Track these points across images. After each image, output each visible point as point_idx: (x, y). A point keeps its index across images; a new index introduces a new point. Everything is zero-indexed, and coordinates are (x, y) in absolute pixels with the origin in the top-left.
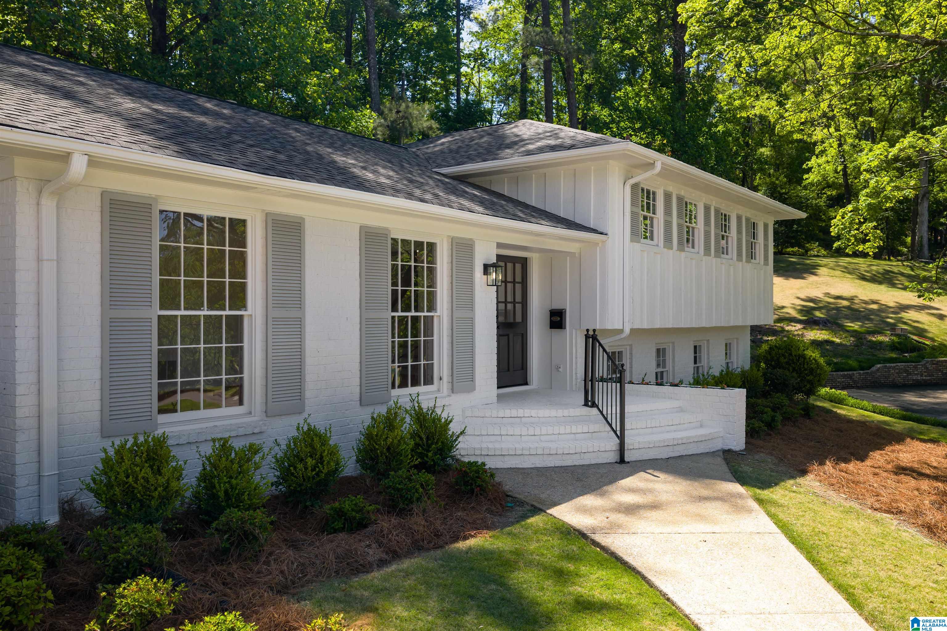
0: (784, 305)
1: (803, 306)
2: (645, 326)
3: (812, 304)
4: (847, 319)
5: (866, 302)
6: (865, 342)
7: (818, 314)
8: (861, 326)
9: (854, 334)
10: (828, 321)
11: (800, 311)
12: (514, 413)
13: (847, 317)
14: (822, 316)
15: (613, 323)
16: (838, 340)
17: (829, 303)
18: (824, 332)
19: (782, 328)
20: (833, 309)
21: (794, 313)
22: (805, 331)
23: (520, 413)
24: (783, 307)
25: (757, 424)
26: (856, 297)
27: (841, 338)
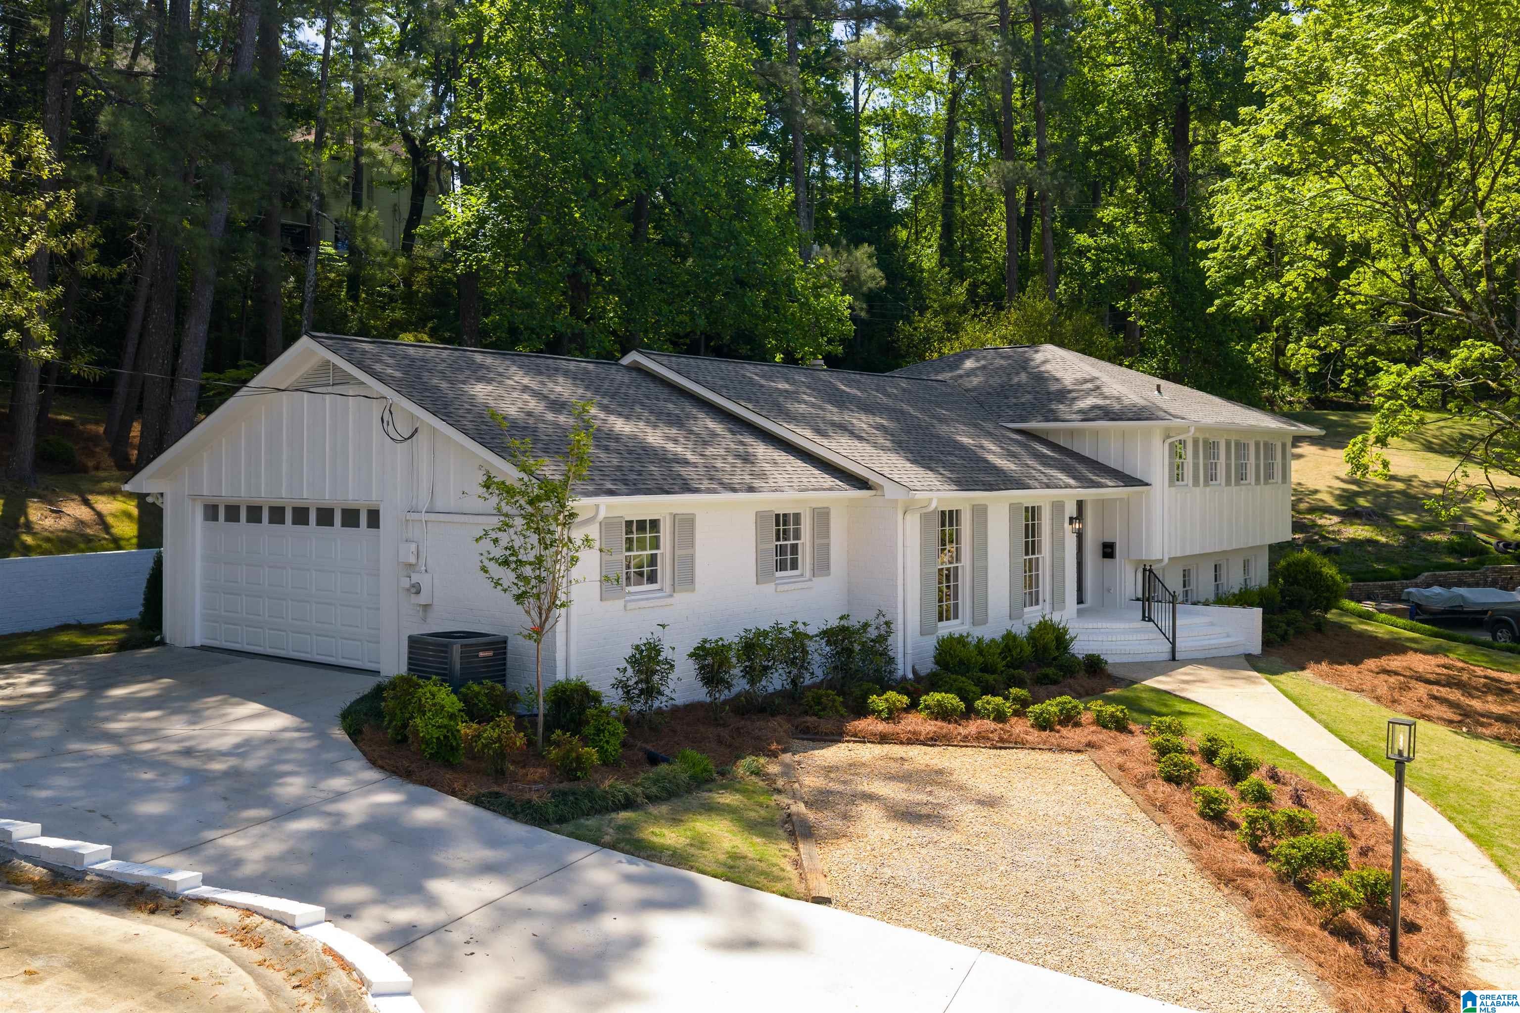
0: (1317, 488)
1: (1344, 490)
2: (1178, 555)
3: (1354, 488)
4: (1400, 509)
5: (1427, 485)
6: (1417, 541)
7: (1362, 502)
8: (1417, 520)
9: (1408, 531)
10: (1374, 512)
11: (1339, 498)
12: (1095, 626)
13: (1399, 507)
14: (1367, 504)
15: (1156, 555)
16: (1383, 539)
17: (1378, 486)
18: (1367, 527)
19: (1313, 521)
20: (1383, 494)
21: (1330, 501)
22: (1342, 527)
23: (1100, 625)
24: (1316, 492)
25: (1272, 636)
26: (1416, 476)
27: (1388, 537)
